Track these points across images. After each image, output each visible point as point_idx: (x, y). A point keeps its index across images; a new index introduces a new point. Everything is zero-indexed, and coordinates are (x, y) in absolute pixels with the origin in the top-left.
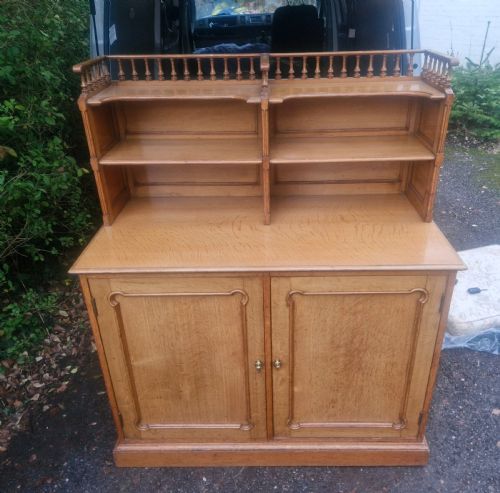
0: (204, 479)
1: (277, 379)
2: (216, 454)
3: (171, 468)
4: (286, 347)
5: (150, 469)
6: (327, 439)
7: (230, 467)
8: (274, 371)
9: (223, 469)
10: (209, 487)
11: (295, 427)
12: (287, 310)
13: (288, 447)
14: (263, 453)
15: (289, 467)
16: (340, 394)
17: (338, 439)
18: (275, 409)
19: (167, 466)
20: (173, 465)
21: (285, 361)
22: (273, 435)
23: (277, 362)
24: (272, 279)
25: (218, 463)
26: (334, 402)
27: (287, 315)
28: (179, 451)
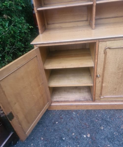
0: (74, 113)
1: (98, 81)
2: (77, 106)
3: (64, 110)
4: (102, 70)
5: (58, 111)
6: (112, 101)
7: (81, 110)
8: (97, 78)
9: (79, 110)
10: (76, 115)
11: (102, 97)
12: (104, 55)
13: (100, 103)
14: (91, 106)
15: (100, 110)
16: (118, 86)
17: (116, 101)
18: (96, 92)
19: (62, 110)
20: (64, 109)
21: (101, 75)
22: (95, 100)
23: (98, 75)
24: (100, 42)
25: (78, 108)
26: (116, 89)
27: (104, 57)
28: (66, 105)
